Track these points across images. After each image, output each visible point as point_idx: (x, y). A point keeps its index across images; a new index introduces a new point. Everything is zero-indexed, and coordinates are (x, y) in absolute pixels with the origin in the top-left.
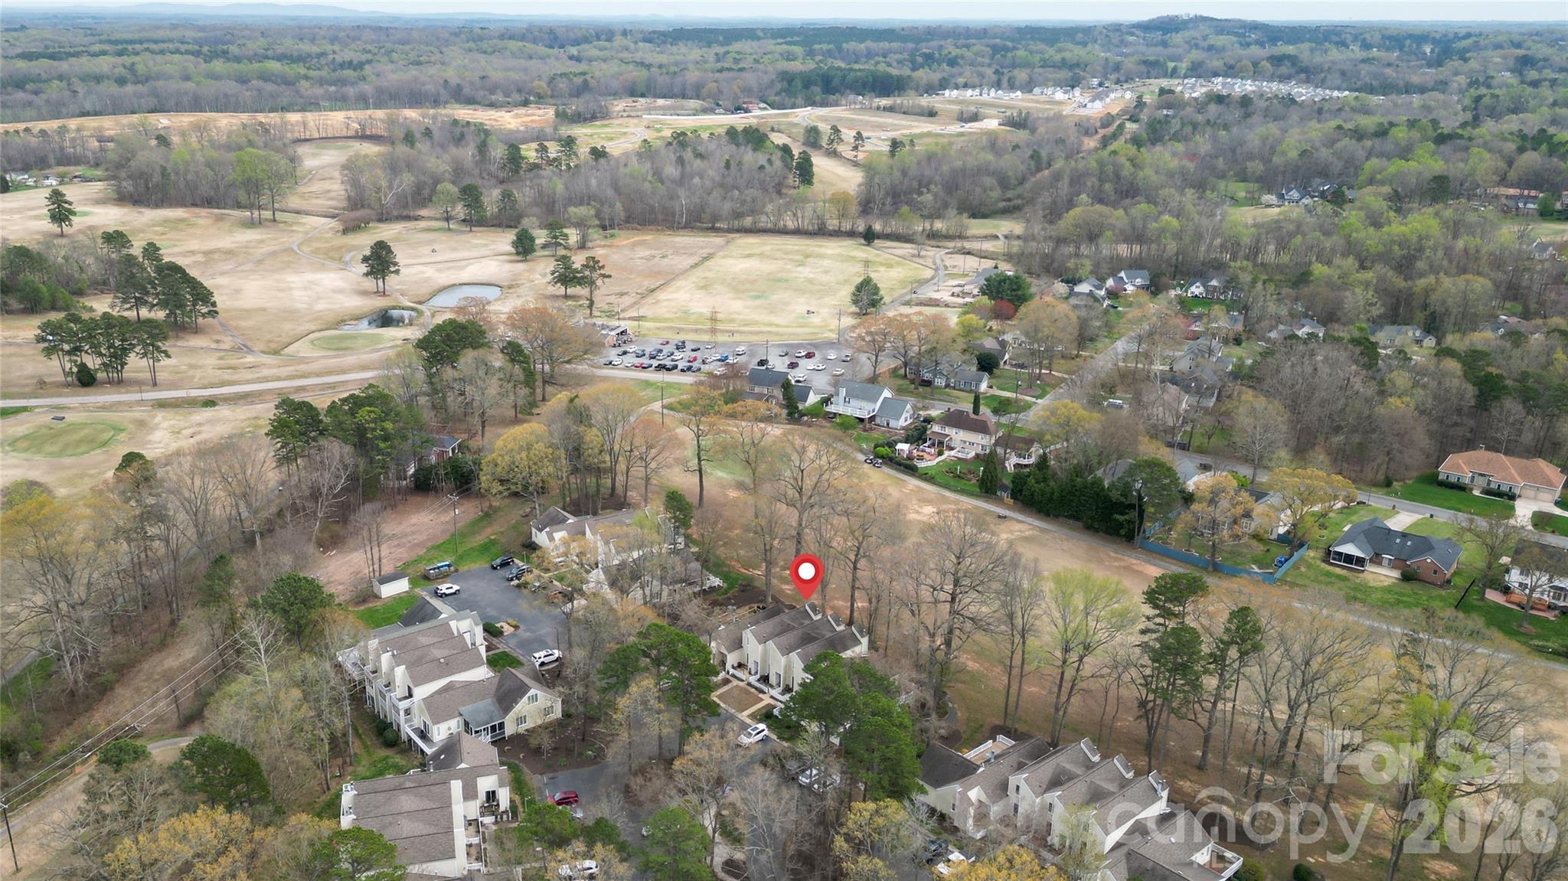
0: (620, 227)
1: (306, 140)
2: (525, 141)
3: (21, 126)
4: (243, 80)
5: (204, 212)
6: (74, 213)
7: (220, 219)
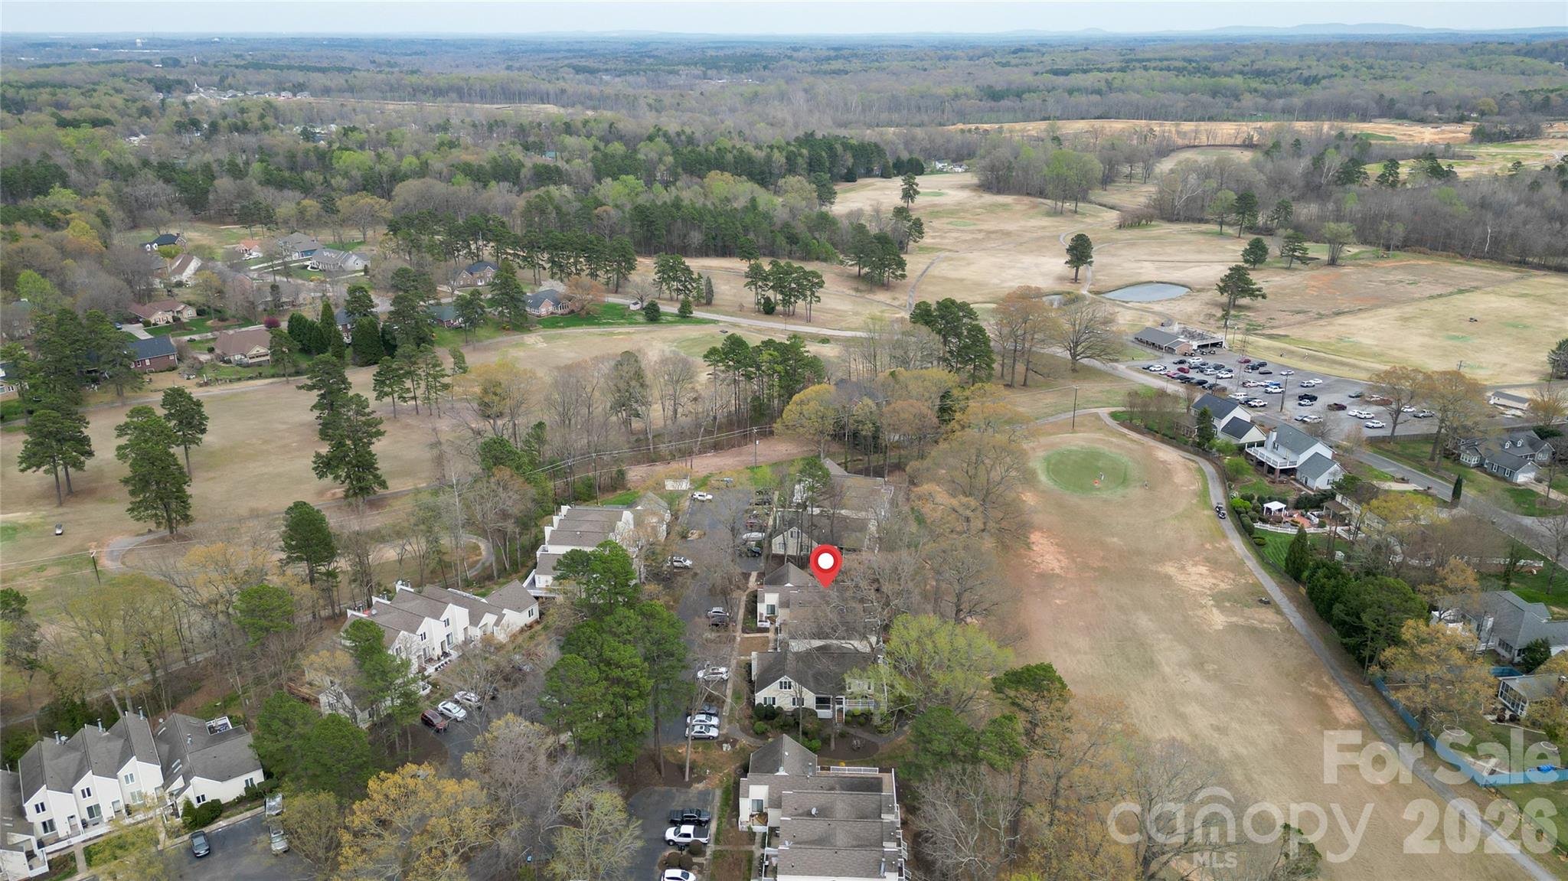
0: (1397, 248)
1: (1195, 146)
2: (1406, 157)
3: (973, 127)
4: (1214, 94)
5: (1027, 200)
6: (918, 193)
7: (1035, 206)
